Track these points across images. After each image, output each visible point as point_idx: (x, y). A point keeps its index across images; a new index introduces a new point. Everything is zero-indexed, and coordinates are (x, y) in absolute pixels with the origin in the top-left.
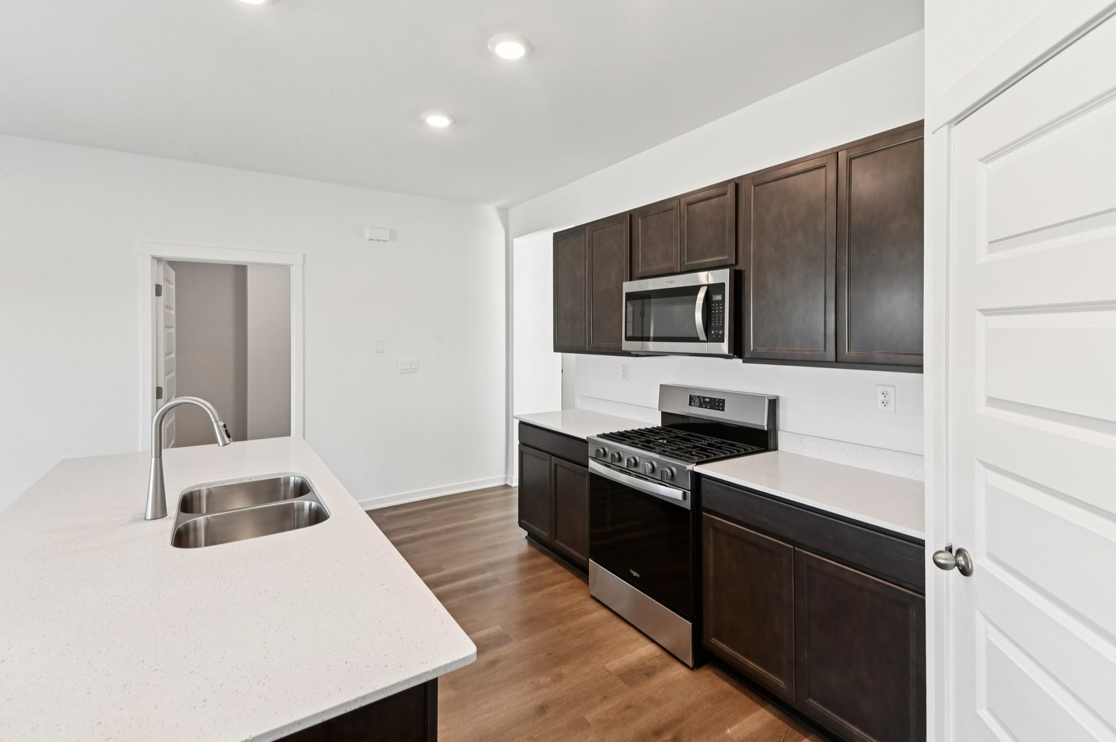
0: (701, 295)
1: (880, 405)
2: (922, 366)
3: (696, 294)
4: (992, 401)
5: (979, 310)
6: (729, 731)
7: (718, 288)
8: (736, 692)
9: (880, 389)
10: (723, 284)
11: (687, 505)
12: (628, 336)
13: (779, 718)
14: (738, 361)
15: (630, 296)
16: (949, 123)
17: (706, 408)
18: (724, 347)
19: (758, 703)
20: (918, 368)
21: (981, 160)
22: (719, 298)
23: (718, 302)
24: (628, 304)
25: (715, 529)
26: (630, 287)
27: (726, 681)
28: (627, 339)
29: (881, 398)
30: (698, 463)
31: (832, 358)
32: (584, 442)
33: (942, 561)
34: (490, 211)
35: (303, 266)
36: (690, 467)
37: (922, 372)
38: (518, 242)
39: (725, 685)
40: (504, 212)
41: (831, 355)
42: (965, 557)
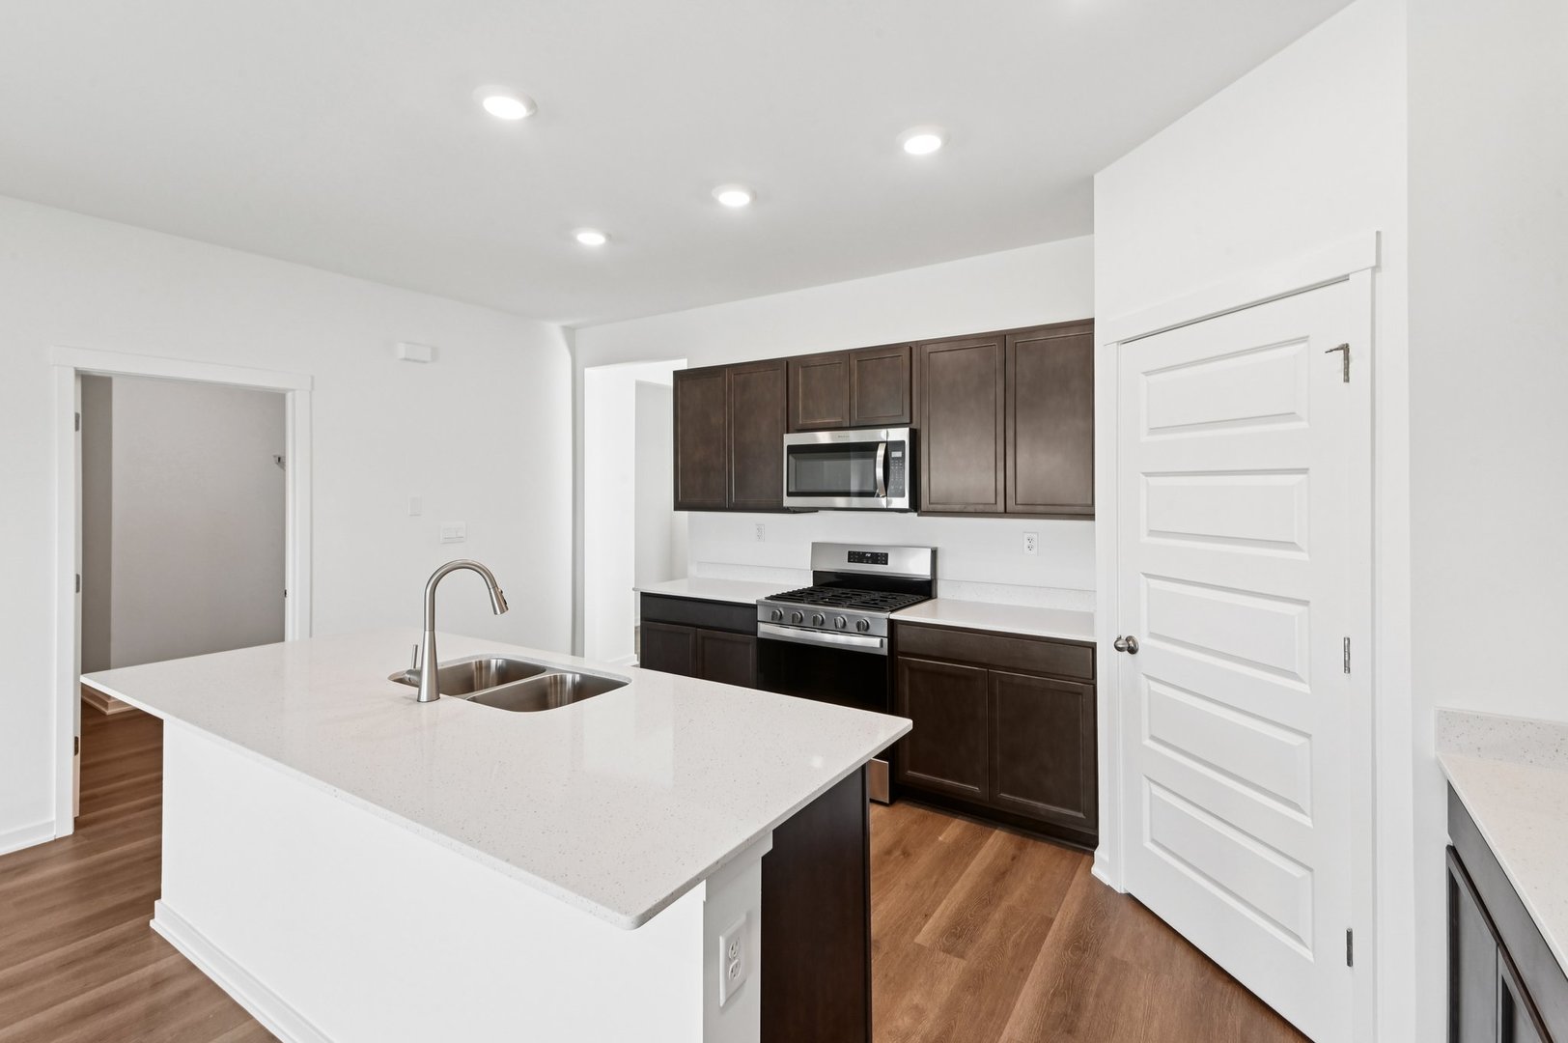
0: (881, 452)
1: (1026, 549)
2: (1094, 515)
3: (876, 449)
4: (1152, 533)
5: (1143, 473)
6: (940, 838)
7: (899, 445)
8: (931, 813)
9: (1026, 536)
10: (904, 442)
11: (885, 651)
12: (790, 490)
13: (971, 822)
14: (914, 515)
15: (792, 449)
16: (1118, 342)
17: (867, 563)
18: (903, 502)
19: (951, 816)
20: (1091, 516)
21: (1144, 373)
22: (898, 454)
23: (898, 458)
24: (790, 457)
25: (912, 670)
26: (791, 439)
27: (919, 808)
28: (790, 494)
29: (1027, 543)
30: (892, 611)
31: (1002, 510)
32: (754, 607)
33: (1120, 646)
34: (554, 330)
35: (310, 392)
36: (886, 615)
37: (1094, 520)
38: (592, 374)
39: (919, 811)
40: (570, 333)
41: (1000, 508)
42: (1134, 641)
